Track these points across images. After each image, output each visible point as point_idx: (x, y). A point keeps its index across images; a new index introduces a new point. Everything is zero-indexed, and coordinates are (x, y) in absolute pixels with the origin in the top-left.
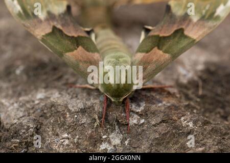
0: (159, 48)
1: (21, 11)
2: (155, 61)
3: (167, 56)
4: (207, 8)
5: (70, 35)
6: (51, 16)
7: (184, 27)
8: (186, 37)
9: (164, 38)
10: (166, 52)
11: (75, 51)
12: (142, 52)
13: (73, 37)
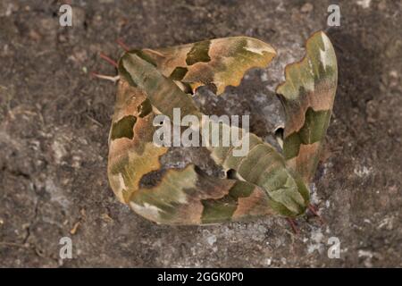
0: (304, 143)
1: (160, 210)
2: (311, 157)
3: (317, 144)
4: (311, 65)
5: (222, 196)
6: (190, 193)
7: (309, 105)
8: (319, 113)
9: (301, 130)
10: (313, 142)
11: (238, 206)
12: (292, 157)
13: (226, 196)
